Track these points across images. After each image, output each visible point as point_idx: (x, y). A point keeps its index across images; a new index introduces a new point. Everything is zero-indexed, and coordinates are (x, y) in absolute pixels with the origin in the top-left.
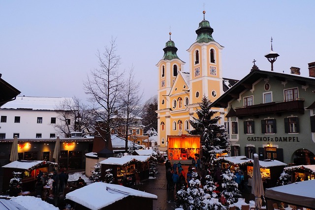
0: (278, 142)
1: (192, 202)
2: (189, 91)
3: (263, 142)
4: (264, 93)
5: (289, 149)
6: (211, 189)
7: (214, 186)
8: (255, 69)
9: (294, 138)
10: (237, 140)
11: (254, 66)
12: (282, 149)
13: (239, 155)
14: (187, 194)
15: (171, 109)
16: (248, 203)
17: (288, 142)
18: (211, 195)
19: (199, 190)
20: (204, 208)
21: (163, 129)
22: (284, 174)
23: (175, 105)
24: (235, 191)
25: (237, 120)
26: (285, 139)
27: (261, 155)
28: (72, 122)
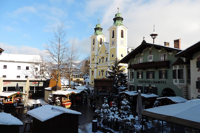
0: (155, 84)
1: (102, 117)
2: (108, 53)
3: (147, 83)
4: (148, 56)
5: (161, 88)
6: (114, 109)
7: (116, 108)
8: (144, 42)
9: (163, 81)
10: (133, 82)
11: (144, 40)
12: (157, 88)
13: (134, 90)
14: (100, 112)
15: (97, 64)
16: (135, 117)
17: (160, 84)
18: (115, 113)
19: (108, 110)
20: (109, 120)
21: (93, 75)
22: (156, 102)
23: (100, 61)
24: (128, 111)
25: (133, 71)
26: (159, 82)
27: (146, 91)
28: (39, 69)
